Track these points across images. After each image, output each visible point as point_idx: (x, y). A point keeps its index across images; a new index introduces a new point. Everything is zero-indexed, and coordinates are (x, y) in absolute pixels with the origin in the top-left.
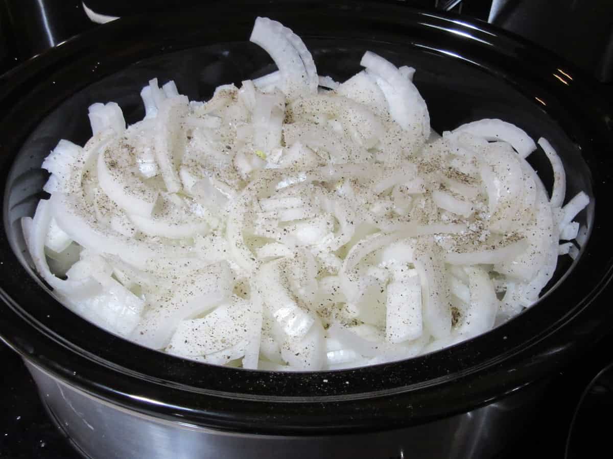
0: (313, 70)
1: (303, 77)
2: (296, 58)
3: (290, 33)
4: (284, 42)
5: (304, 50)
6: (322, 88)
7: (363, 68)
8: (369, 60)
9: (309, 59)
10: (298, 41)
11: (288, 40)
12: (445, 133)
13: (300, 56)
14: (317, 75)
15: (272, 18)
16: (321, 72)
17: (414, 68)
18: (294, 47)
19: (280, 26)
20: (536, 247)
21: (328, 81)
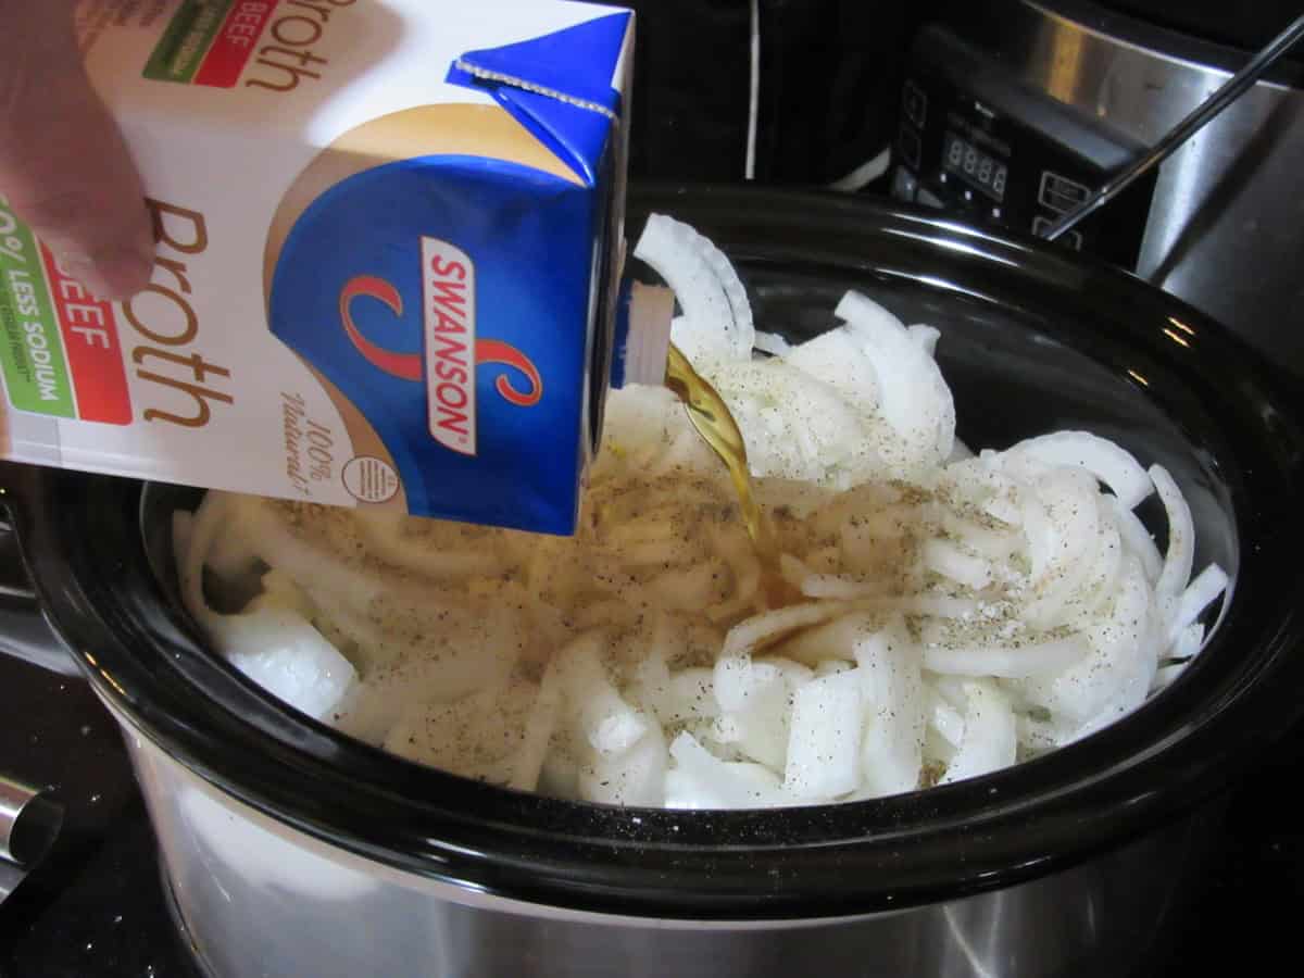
0: (746, 318)
1: (726, 328)
2: (717, 293)
3: (708, 247)
4: (697, 261)
5: (731, 278)
6: (760, 353)
7: (840, 323)
8: (852, 306)
9: (740, 297)
10: (723, 263)
11: (704, 259)
12: (984, 452)
13: (725, 291)
14: (752, 328)
15: (678, 217)
16: (761, 324)
17: (938, 328)
18: (715, 273)
19: (691, 233)
20: (1105, 655)
21: (774, 342)
